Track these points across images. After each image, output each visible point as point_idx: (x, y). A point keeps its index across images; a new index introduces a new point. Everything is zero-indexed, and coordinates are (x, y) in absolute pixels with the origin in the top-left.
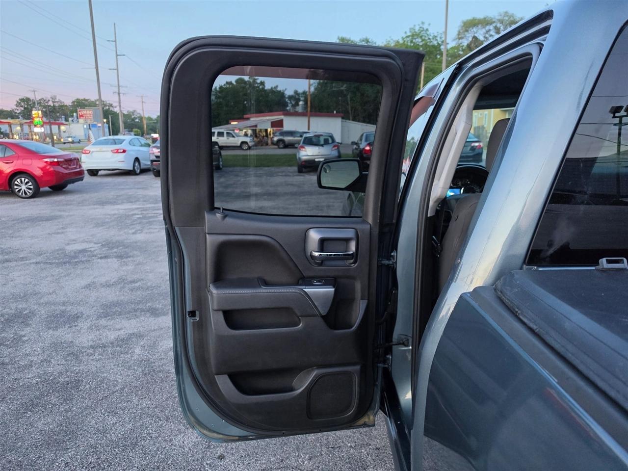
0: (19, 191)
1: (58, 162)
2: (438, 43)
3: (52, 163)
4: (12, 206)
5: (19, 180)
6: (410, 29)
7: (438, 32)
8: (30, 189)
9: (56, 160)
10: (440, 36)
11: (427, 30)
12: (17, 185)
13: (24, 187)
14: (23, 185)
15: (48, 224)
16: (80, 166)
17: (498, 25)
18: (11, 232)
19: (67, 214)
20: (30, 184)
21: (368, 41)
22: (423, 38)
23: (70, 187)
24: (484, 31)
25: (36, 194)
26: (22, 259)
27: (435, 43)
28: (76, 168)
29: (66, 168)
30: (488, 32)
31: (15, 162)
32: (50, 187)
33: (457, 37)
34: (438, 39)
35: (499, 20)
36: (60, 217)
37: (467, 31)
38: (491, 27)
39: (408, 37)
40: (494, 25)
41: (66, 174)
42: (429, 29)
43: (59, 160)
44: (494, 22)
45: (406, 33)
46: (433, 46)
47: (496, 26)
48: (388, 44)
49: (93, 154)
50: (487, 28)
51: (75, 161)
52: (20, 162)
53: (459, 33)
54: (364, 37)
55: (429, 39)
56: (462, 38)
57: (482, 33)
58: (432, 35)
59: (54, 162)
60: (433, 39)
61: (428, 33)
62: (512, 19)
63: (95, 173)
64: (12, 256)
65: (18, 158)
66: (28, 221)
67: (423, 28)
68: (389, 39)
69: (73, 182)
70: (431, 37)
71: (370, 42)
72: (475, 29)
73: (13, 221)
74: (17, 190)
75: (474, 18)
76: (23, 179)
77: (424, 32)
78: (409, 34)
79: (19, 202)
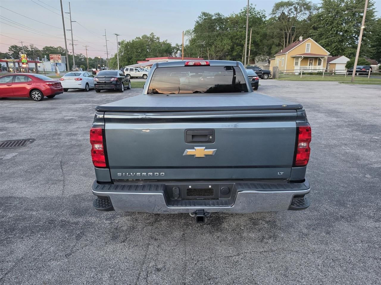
0: (34, 98)
1: (52, 84)
2: (260, 16)
3: (49, 85)
4: (32, 104)
5: (34, 92)
6: (244, 8)
7: (260, 10)
8: (40, 97)
9: (51, 83)
10: (262, 12)
11: (254, 8)
12: (33, 95)
13: (36, 96)
14: (36, 95)
15: (53, 110)
16: (62, 86)
17: (296, 6)
18: (39, 113)
19: (59, 107)
20: (40, 94)
21: (219, 15)
22: (252, 13)
23: (56, 96)
24: (288, 9)
25: (42, 99)
26: (49, 121)
27: (259, 16)
28: (59, 87)
29: (56, 87)
30: (290, 10)
31: (32, 84)
32: (46, 96)
33: (271, 12)
34: (261, 14)
35: (296, 3)
36: (57, 108)
37: (278, 9)
38: (292, 7)
39: (242, 13)
40: (294, 6)
41: (56, 90)
42: (255, 8)
43: (53, 83)
44: (294, 4)
45: (241, 10)
46: (258, 18)
47: (295, 6)
48: (232, 16)
49: (66, 81)
50: (290, 7)
51: (59, 84)
52: (35, 84)
53: (273, 11)
54: (217, 13)
55: (255, 14)
56: (275, 14)
57: (287, 10)
58: (257, 12)
59: (50, 84)
60: (257, 14)
61: (255, 10)
62: (304, 2)
63: (66, 90)
64: (44, 120)
65: (34, 82)
66: (44, 109)
67: (252, 7)
68: (233, 13)
69: (59, 94)
70: (256, 13)
71: (220, 15)
72: (282, 9)
73: (37, 109)
74: (33, 97)
75: (282, 1)
76: (36, 92)
77: (252, 10)
78: (243, 11)
79: (35, 103)
